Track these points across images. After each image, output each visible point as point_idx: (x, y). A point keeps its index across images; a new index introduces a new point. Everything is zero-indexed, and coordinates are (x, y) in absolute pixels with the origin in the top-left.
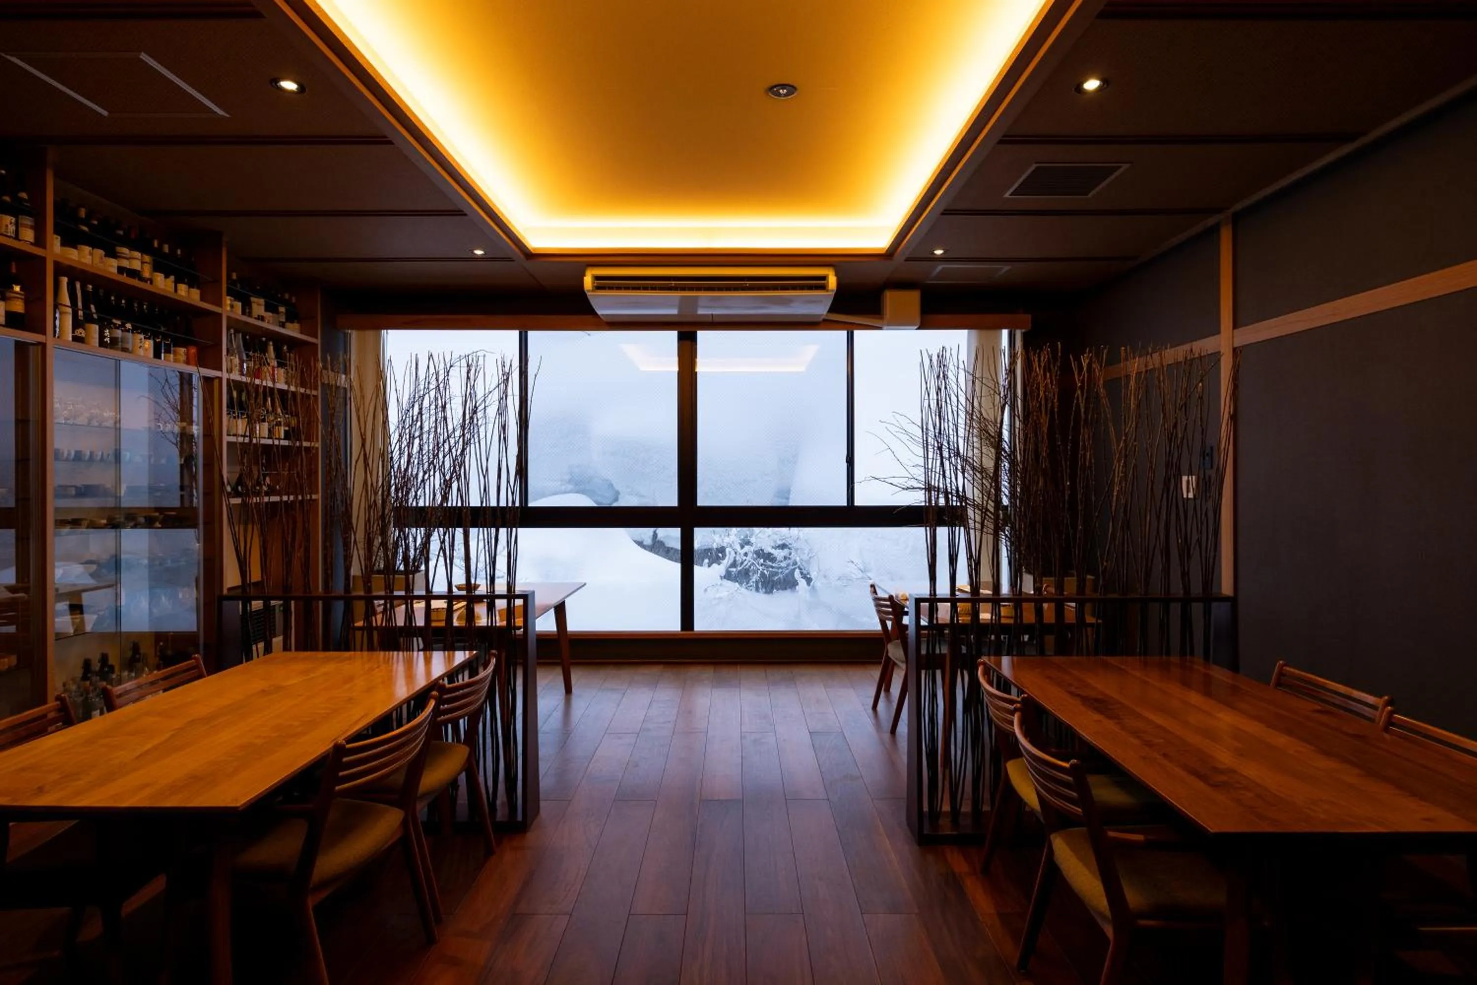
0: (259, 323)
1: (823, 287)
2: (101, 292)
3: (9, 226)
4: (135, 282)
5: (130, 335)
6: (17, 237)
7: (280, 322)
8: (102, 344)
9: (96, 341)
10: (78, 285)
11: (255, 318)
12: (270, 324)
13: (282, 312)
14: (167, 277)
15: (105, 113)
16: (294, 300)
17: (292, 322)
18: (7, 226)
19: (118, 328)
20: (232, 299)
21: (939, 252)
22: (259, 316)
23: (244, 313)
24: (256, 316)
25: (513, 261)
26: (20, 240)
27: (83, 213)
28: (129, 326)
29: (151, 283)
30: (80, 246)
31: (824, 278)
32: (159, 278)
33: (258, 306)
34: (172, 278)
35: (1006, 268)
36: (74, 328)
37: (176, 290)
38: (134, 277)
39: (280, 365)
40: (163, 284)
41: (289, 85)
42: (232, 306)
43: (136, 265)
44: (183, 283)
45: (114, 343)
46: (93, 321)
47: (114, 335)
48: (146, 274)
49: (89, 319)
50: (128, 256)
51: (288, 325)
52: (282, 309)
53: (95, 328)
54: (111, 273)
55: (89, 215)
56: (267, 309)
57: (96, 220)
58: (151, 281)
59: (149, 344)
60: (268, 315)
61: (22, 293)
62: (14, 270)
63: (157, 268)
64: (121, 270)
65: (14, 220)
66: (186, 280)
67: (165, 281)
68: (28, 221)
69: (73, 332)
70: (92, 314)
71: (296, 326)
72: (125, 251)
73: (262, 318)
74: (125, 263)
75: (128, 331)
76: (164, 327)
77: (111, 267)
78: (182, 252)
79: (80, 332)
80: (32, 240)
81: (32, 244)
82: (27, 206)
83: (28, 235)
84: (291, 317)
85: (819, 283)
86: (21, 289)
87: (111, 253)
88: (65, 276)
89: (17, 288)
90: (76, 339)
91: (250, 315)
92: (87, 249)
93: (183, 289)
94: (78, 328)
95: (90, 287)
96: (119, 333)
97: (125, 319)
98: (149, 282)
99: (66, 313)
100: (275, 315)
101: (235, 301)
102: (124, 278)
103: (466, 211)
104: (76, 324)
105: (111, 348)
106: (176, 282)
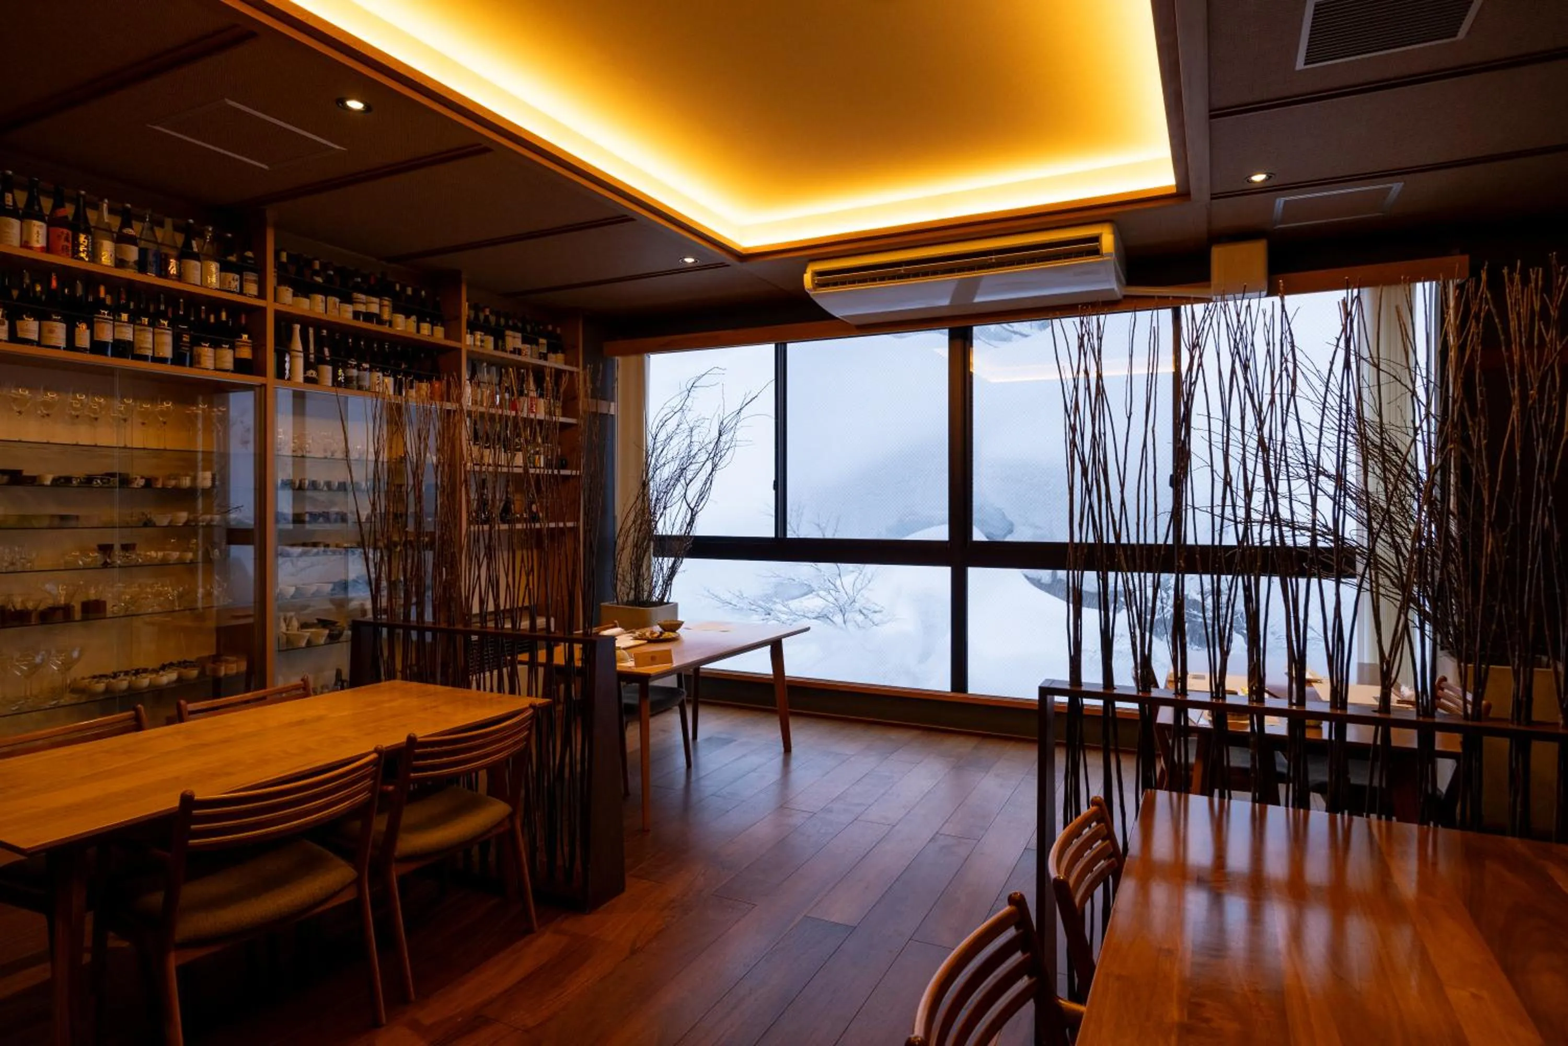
0: (516, 357)
1: (1096, 252)
2: (337, 336)
3: (232, 282)
4: (373, 327)
5: (367, 374)
6: (241, 292)
7: (540, 353)
8: (336, 382)
9: (328, 381)
10: (311, 331)
11: (511, 352)
12: (529, 356)
13: (544, 344)
14: (408, 317)
15: (266, 167)
16: (559, 331)
17: (555, 352)
18: (230, 282)
19: (354, 368)
20: (483, 334)
21: (1259, 178)
22: (515, 349)
23: (496, 347)
24: (512, 349)
25: (728, 266)
26: (245, 295)
27: (317, 265)
28: (366, 366)
29: (390, 325)
30: (311, 295)
31: (1096, 239)
32: (400, 319)
33: (514, 340)
34: (414, 318)
35: (1396, 187)
36: (306, 369)
37: (418, 331)
38: (371, 322)
39: (541, 396)
40: (403, 325)
41: (355, 105)
42: (482, 341)
43: (375, 308)
44: (425, 321)
45: (348, 381)
46: (326, 363)
47: (349, 375)
48: (386, 316)
49: (321, 360)
50: (364, 301)
51: (551, 356)
52: (543, 341)
53: (327, 370)
54: (347, 319)
55: (324, 267)
56: (524, 341)
57: (332, 270)
58: (391, 324)
59: (390, 381)
60: (526, 348)
61: (249, 341)
62: (243, 321)
63: (396, 310)
64: (356, 315)
65: (237, 276)
66: (428, 319)
67: (406, 322)
68: (252, 276)
69: (305, 373)
70: (325, 357)
71: (560, 356)
72: (362, 297)
73: (518, 351)
74: (362, 308)
75: (365, 370)
76: (406, 364)
77: (345, 313)
78: (426, 293)
79: (312, 373)
80: (256, 293)
81: (256, 297)
82: (250, 264)
83: (252, 289)
84: (553, 348)
85: (1091, 247)
86: (249, 338)
87: (347, 299)
88: (297, 323)
89: (245, 336)
90: (307, 380)
91: (504, 350)
92: (319, 298)
93: (426, 328)
94: (309, 369)
95: (325, 331)
96: (354, 372)
97: (361, 359)
98: (388, 324)
99: (297, 357)
100: (534, 347)
101: (485, 335)
102: (361, 324)
103: (631, 215)
104: (308, 366)
105: (346, 387)
106: (419, 322)
